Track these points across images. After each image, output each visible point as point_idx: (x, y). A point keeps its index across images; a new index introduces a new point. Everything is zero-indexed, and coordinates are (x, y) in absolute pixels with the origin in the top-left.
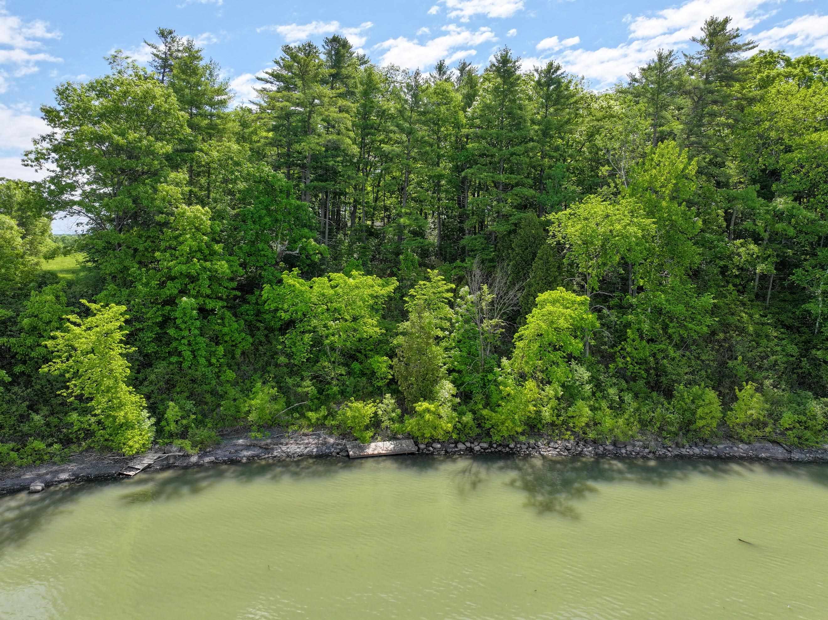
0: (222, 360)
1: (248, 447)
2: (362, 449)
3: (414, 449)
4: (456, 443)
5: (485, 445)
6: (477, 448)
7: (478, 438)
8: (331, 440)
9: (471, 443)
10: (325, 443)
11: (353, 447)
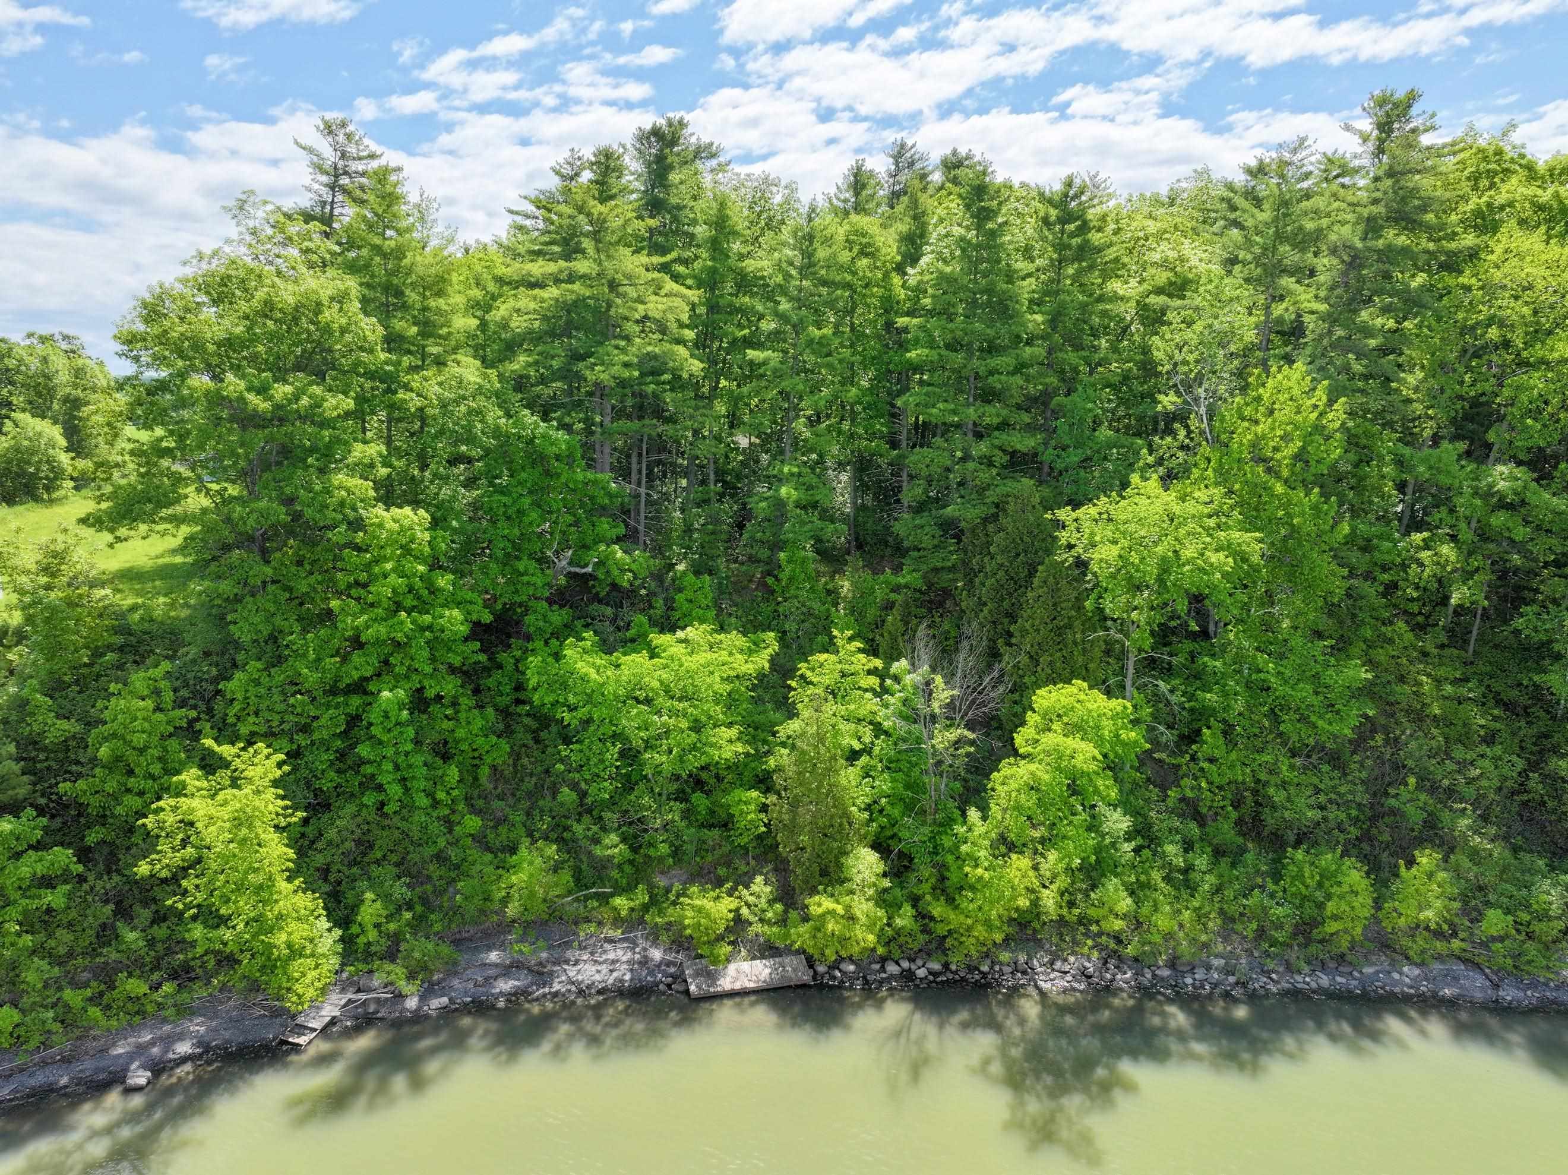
0: (455, 793)
1: (507, 970)
2: (712, 977)
3: (806, 977)
4: (883, 960)
5: (936, 966)
6: (921, 973)
7: (926, 953)
8: (656, 954)
9: (912, 960)
10: (645, 961)
11: (697, 974)
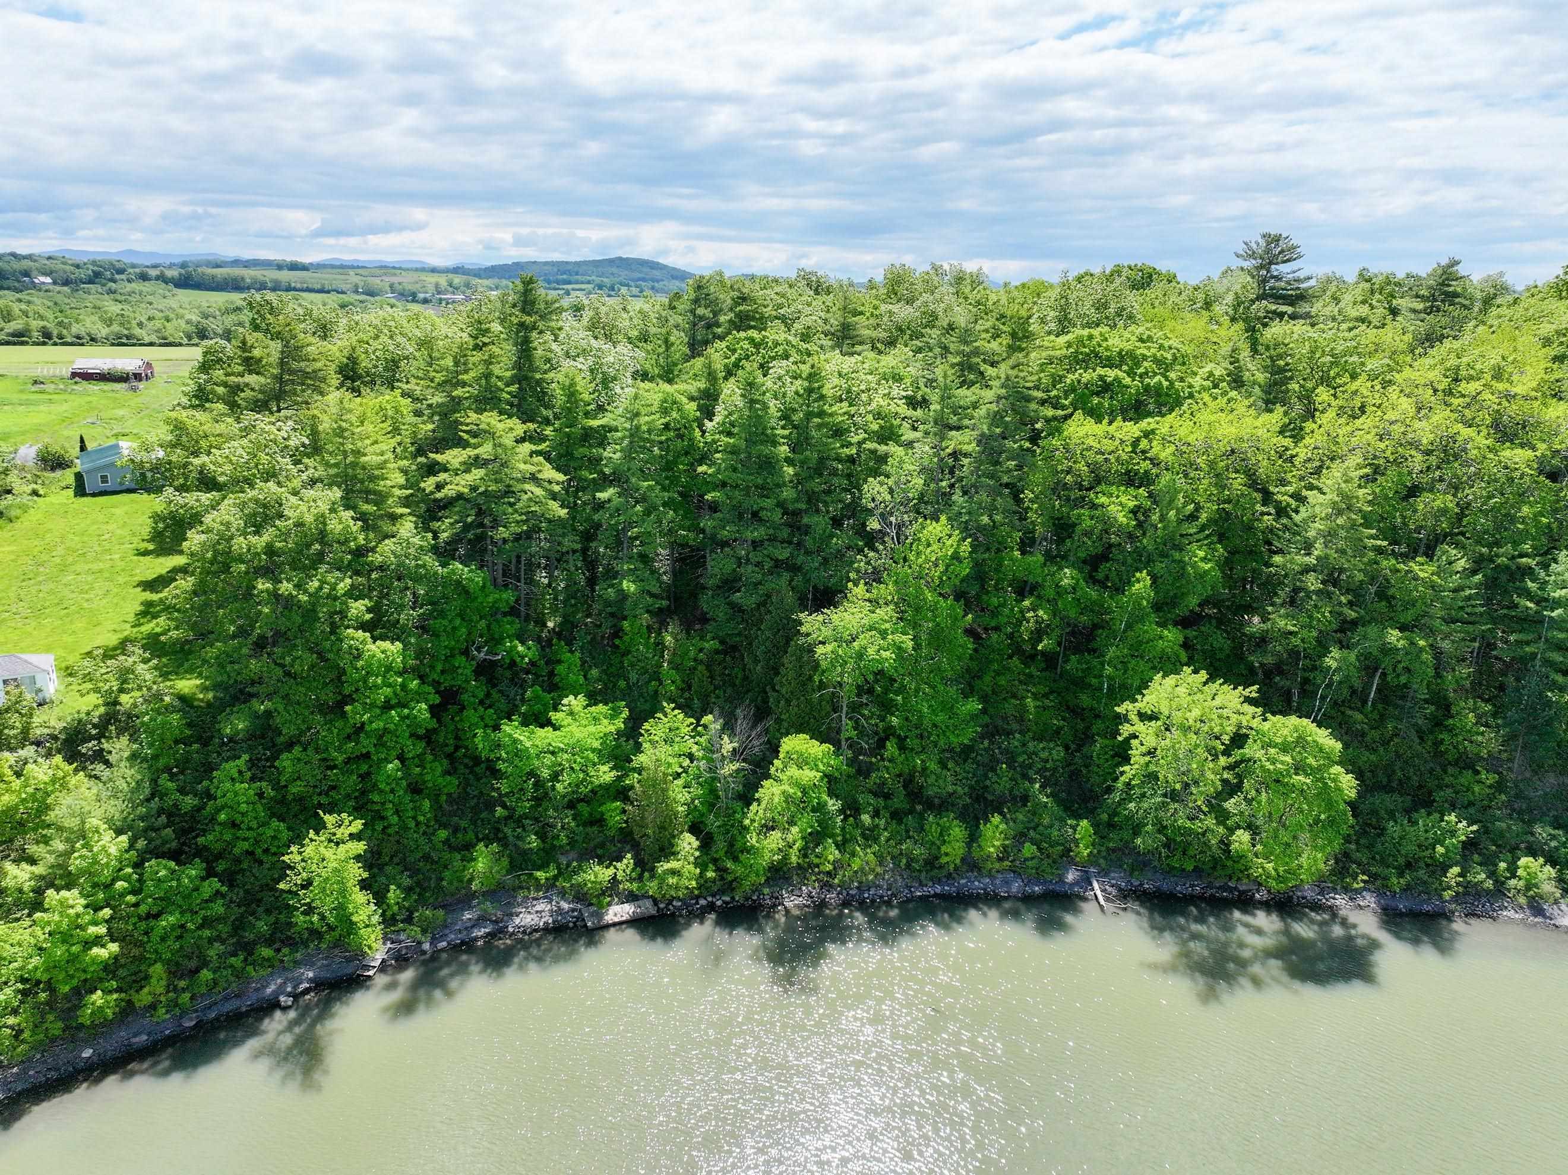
2: (599, 915)
3: (653, 911)
4: (697, 897)
5: (728, 899)
6: (719, 903)
7: (722, 892)
8: (565, 906)
9: (713, 896)
10: (559, 910)
